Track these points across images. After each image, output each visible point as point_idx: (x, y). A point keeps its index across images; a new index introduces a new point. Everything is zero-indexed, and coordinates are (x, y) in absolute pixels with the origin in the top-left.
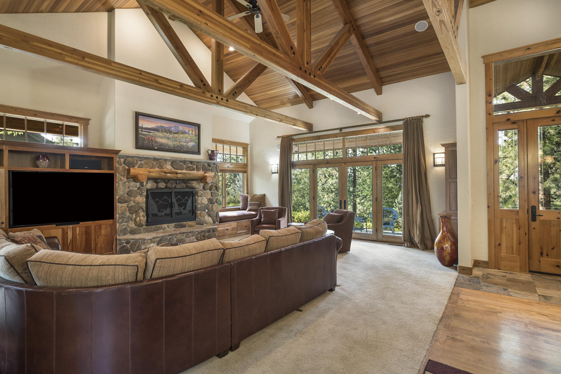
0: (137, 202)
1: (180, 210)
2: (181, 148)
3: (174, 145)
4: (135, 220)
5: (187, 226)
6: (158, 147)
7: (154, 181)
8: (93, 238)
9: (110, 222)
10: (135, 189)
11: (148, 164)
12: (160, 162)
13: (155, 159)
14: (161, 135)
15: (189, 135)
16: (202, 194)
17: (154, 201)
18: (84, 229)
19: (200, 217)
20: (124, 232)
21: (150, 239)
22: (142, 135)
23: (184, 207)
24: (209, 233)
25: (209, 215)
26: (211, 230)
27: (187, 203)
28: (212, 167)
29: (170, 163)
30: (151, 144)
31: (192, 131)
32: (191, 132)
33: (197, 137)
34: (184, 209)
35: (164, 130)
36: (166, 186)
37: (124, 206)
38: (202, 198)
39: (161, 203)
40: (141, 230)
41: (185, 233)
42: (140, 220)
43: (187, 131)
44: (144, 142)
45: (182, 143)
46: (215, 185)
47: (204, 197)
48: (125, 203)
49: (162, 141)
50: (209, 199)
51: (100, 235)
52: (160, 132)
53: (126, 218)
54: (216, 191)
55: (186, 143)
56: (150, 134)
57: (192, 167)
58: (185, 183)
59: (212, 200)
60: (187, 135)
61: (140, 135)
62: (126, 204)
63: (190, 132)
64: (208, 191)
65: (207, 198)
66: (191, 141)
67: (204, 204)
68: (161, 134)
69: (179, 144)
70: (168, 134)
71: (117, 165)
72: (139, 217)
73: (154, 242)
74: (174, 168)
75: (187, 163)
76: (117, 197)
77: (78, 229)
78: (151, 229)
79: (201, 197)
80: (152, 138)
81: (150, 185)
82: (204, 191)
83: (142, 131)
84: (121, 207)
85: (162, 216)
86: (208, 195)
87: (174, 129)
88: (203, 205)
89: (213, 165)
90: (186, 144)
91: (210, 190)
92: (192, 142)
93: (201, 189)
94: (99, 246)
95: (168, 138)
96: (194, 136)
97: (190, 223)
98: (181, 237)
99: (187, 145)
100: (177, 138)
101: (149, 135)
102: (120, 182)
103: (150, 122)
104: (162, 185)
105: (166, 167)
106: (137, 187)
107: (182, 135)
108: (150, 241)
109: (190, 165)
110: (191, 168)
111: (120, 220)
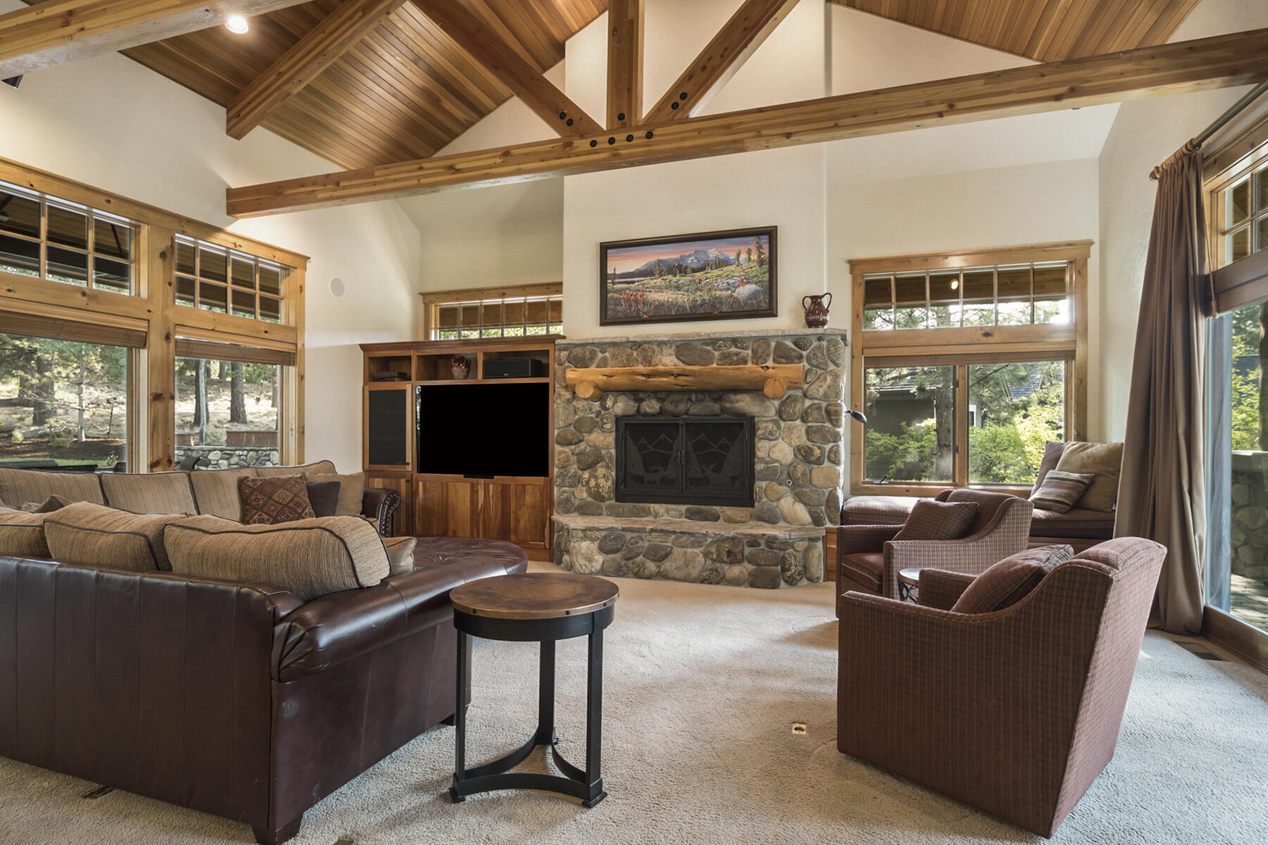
0: (592, 444)
1: (703, 471)
2: (713, 306)
3: (695, 301)
4: (587, 482)
5: (721, 518)
6: (651, 314)
7: (632, 397)
8: (513, 508)
9: (539, 480)
10: (592, 415)
11: (617, 359)
12: (644, 350)
13: (637, 345)
14: (658, 284)
15: (738, 266)
16: (771, 433)
17: (635, 445)
18: (499, 490)
19: (765, 500)
20: (567, 508)
21: (583, 531)
22: (614, 292)
23: (715, 463)
24: (752, 549)
25: (799, 497)
26: (762, 542)
27: (725, 456)
28: (813, 349)
29: (672, 351)
30: (633, 309)
31: (749, 252)
32: (745, 256)
33: (766, 267)
34: (717, 470)
35: (665, 270)
36: (661, 408)
37: (565, 452)
38: (774, 442)
39: (652, 449)
40: (600, 507)
41: (674, 532)
42: (597, 485)
43: (732, 256)
44: (618, 308)
45: (718, 293)
46: (824, 404)
47: (780, 440)
48: (568, 445)
49: (661, 298)
50: (798, 447)
51: (524, 505)
52: (657, 276)
53: (570, 477)
54: (828, 425)
55: (728, 289)
56: (633, 285)
57: (737, 354)
58: (716, 400)
59: (806, 451)
60: (732, 268)
61: (611, 292)
62: (573, 447)
63: (743, 256)
64: (798, 422)
65: (790, 444)
66: (746, 281)
67: (777, 461)
68: (660, 280)
69: (706, 297)
70: (678, 277)
71: (556, 366)
72: (596, 478)
73: (593, 540)
74: (683, 362)
75: (720, 346)
76: (556, 432)
77: (491, 486)
78: (623, 511)
79: (769, 440)
80: (635, 296)
81: (620, 406)
82: (782, 424)
83: (614, 284)
84: (560, 453)
85: (655, 482)
86: (794, 437)
87: (692, 260)
88: (777, 464)
89: (815, 344)
90: (729, 292)
91: (804, 421)
92: (748, 283)
93: (775, 418)
94: (522, 524)
95: (678, 288)
96: (755, 264)
97: (729, 511)
98: (658, 540)
99: (732, 296)
100: (703, 283)
101: (630, 290)
102: (558, 401)
103: (633, 257)
104: (651, 406)
105: (660, 361)
106: (594, 410)
107: (716, 272)
108: (581, 534)
109: (733, 349)
110: (735, 358)
111: (558, 479)
